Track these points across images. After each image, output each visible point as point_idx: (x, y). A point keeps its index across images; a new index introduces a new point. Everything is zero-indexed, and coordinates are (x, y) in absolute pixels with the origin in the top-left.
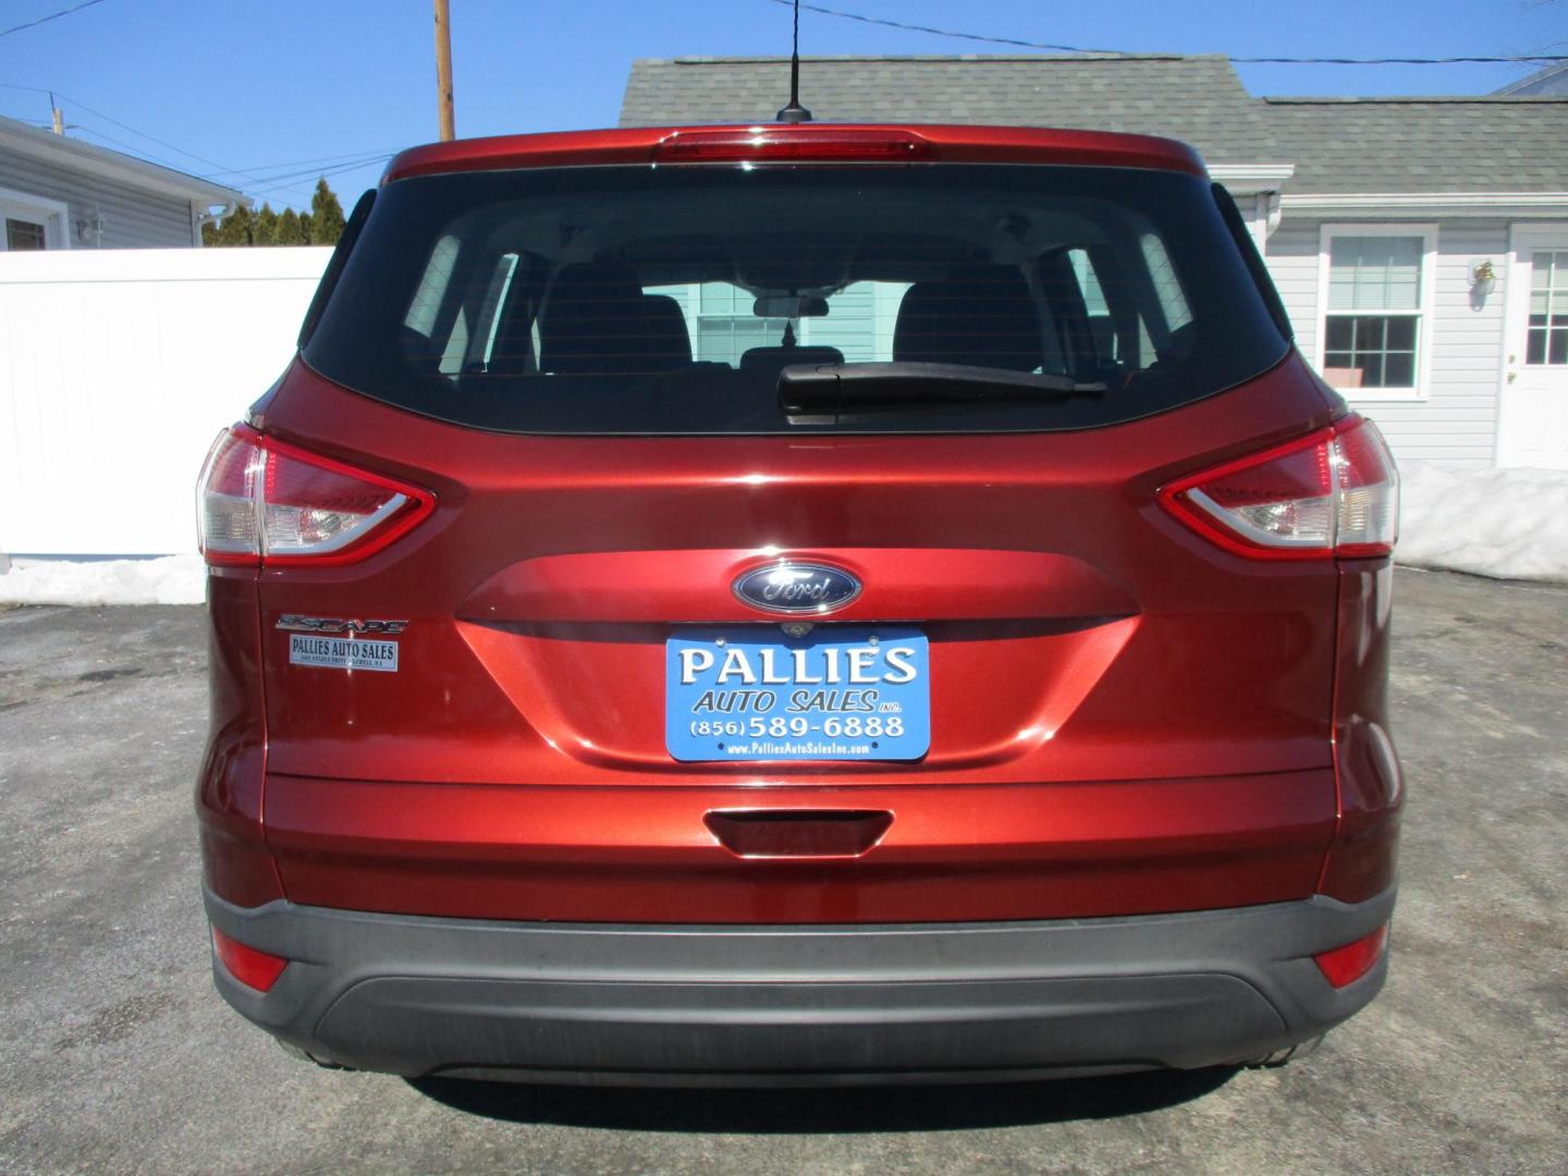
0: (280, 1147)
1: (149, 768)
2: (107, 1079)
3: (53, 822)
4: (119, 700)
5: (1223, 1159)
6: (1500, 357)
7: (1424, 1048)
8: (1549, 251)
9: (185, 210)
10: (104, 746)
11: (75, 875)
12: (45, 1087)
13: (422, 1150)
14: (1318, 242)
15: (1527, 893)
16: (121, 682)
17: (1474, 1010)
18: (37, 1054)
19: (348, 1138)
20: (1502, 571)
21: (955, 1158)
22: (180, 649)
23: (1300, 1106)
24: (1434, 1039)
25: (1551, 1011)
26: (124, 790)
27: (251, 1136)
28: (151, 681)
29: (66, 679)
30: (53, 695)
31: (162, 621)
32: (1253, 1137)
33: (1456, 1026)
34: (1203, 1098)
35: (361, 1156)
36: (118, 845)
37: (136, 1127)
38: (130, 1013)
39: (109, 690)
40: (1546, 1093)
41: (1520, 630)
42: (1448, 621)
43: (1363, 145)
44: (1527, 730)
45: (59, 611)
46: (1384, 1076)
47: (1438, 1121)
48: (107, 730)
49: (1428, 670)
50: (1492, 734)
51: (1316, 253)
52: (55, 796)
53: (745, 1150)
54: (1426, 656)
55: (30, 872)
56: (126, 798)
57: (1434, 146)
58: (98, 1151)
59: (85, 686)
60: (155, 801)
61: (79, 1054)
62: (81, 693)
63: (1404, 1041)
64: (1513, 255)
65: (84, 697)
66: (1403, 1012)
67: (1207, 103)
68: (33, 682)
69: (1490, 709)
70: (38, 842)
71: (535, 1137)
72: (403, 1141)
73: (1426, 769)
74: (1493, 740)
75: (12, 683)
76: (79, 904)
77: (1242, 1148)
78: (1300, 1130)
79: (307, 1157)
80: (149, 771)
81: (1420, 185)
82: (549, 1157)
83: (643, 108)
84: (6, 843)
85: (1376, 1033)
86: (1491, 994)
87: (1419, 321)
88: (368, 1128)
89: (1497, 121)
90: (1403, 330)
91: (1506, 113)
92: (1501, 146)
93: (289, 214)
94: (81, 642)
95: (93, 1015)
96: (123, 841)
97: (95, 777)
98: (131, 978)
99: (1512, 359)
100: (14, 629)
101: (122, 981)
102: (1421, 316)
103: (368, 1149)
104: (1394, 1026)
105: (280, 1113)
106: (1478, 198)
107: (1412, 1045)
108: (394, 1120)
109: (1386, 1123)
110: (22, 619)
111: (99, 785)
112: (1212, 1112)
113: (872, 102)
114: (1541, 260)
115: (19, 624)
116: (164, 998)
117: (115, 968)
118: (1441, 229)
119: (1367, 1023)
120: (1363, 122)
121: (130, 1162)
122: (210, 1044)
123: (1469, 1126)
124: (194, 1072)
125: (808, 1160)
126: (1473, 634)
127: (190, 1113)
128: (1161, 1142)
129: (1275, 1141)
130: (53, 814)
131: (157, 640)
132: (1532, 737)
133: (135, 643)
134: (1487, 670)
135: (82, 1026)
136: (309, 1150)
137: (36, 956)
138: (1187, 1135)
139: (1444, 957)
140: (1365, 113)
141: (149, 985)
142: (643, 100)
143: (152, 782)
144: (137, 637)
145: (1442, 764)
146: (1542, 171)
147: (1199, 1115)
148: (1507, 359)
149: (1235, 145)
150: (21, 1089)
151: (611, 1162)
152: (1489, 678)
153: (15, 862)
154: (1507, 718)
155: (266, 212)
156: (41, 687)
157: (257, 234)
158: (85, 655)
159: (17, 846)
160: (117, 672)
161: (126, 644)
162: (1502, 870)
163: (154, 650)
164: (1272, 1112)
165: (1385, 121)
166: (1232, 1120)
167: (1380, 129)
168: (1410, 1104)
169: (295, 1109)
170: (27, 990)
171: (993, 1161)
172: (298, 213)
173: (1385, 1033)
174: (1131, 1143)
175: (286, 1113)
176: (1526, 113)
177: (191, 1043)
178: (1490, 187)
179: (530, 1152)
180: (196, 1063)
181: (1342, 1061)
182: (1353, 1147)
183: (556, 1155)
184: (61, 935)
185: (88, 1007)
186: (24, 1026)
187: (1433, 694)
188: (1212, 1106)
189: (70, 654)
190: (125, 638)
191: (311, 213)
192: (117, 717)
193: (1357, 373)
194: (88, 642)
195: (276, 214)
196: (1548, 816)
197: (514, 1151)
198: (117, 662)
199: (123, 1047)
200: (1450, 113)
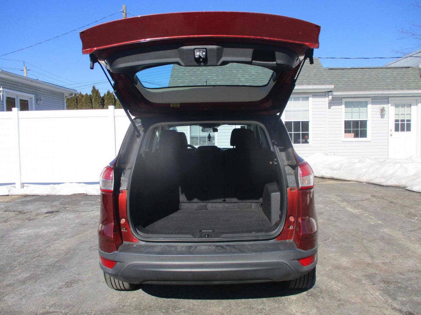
0: (107, 306)
1: (66, 233)
2: (70, 294)
3: (47, 245)
4: (56, 218)
5: (293, 306)
6: (388, 130)
7: (338, 287)
8: (399, 104)
9: (62, 95)
10: (55, 229)
11: (55, 256)
12: (58, 296)
13: (135, 306)
14: (342, 103)
15: (369, 257)
16: (55, 214)
17: (350, 280)
18: (55, 290)
19: (120, 304)
20: (385, 184)
21: (240, 307)
22: (67, 206)
23: (310, 297)
24: (340, 285)
25: (366, 279)
26: (62, 238)
27: (101, 304)
28: (62, 214)
29: (42, 213)
30: (41, 217)
31: (62, 199)
32: (300, 303)
33: (346, 283)
34: (291, 296)
35: (123, 307)
36: (63, 250)
37: (78, 303)
38: (72, 283)
39: (53, 216)
40: (361, 295)
41: (386, 199)
42: (369, 196)
43: (352, 79)
44: (380, 222)
45: (37, 197)
46: (328, 292)
47: (337, 299)
48: (55, 225)
49: (361, 209)
50: (372, 223)
51: (341, 105)
52: (47, 239)
53: (199, 306)
54: (362, 205)
55: (45, 255)
56: (63, 240)
57: (369, 79)
58: (71, 307)
59: (47, 215)
60: (69, 240)
61: (64, 290)
62: (46, 216)
63: (334, 285)
64: (390, 105)
65: (48, 217)
66: (335, 280)
67: (313, 70)
68: (35, 214)
69: (373, 217)
70: (45, 249)
71: (157, 304)
72: (131, 304)
73: (354, 231)
74: (372, 224)
75: (30, 214)
76: (57, 262)
77: (297, 304)
78: (309, 301)
79: (112, 308)
80: (66, 234)
81: (366, 89)
82: (160, 307)
83: (176, 73)
84: (38, 249)
85: (329, 284)
86: (355, 277)
87: (368, 121)
88: (124, 302)
89: (385, 73)
90: (364, 124)
91: (387, 71)
92: (386, 79)
93: (87, 94)
94: (44, 204)
95: (65, 283)
96: (64, 249)
97: (55, 235)
98: (71, 276)
99: (391, 130)
100: (27, 201)
101: (69, 276)
102: (368, 120)
103: (124, 306)
104: (333, 283)
105: (106, 300)
106: (380, 92)
107: (335, 286)
108: (129, 301)
109: (327, 300)
110: (28, 199)
111: (55, 237)
112: (292, 298)
113: (232, 71)
114: (397, 106)
115: (28, 200)
116: (79, 279)
117: (67, 274)
118: (372, 99)
119: (327, 282)
120: (353, 73)
121: (77, 309)
122: (90, 288)
123: (344, 301)
124: (88, 293)
125: (211, 307)
126: (374, 199)
127: (88, 300)
128: (281, 304)
129: (303, 303)
130: (47, 243)
131: (61, 204)
132: (380, 224)
133: (57, 205)
134: (375, 208)
135: (63, 285)
136: (112, 306)
137: (50, 272)
138: (286, 302)
139: (347, 270)
140: (353, 71)
141: (75, 277)
142: (176, 71)
143: (68, 236)
144: (56, 203)
145: (358, 230)
146: (396, 85)
147: (289, 299)
148: (390, 131)
149: (320, 80)
150: (53, 296)
151: (172, 308)
152: (374, 210)
153: (41, 253)
154: (376, 219)
155: (81, 94)
156: (37, 215)
157: (79, 100)
158: (45, 208)
159: (41, 250)
160: (54, 212)
161: (55, 205)
162: (365, 252)
163: (62, 206)
164: (304, 299)
165: (357, 73)
166: (296, 300)
167: (357, 75)
168: (333, 297)
169: (109, 299)
170: (50, 278)
171: (247, 307)
172: (89, 94)
173: (331, 284)
174: (275, 304)
175: (107, 300)
176: (392, 71)
177: (86, 288)
178: (383, 89)
179: (156, 306)
180: (88, 291)
181: (320, 289)
182: (319, 304)
183: (161, 307)
184: (55, 268)
185: (63, 281)
186: (51, 285)
187: (361, 214)
188: (292, 297)
189: (42, 207)
190: (54, 203)
191: (91, 94)
192: (56, 222)
193: (353, 134)
194: (45, 204)
195: (83, 95)
196: (378, 241)
197: (153, 306)
198: (54, 209)
199: (72, 289)
200: (374, 71)
